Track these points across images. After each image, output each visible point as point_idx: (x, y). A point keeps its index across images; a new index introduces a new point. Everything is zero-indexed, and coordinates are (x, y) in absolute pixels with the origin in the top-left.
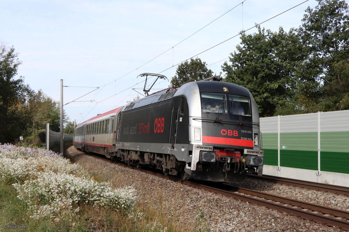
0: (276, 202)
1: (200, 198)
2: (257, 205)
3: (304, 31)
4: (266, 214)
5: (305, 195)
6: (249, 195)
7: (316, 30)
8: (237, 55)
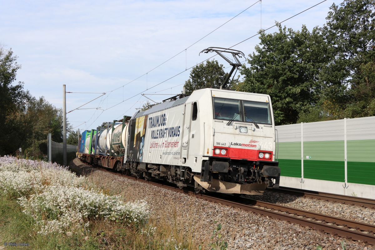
0: (299, 216)
1: (217, 213)
2: (278, 219)
3: (329, 30)
4: (287, 229)
5: (330, 208)
6: (270, 210)
7: (342, 29)
8: (256, 57)
